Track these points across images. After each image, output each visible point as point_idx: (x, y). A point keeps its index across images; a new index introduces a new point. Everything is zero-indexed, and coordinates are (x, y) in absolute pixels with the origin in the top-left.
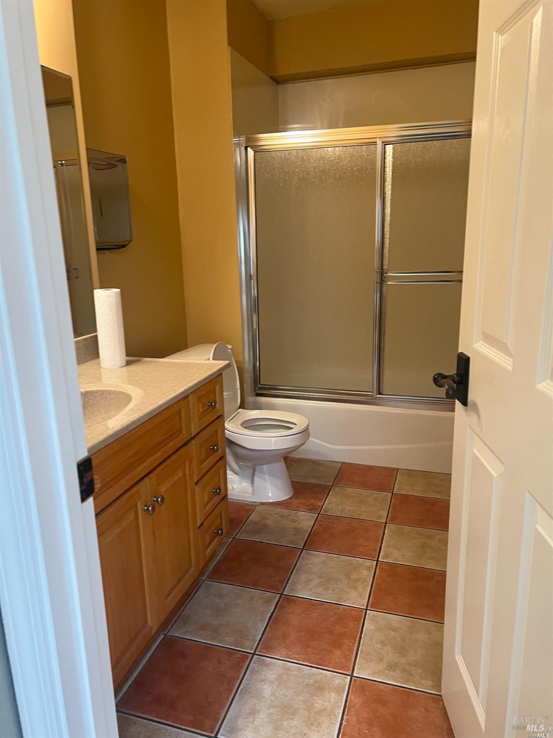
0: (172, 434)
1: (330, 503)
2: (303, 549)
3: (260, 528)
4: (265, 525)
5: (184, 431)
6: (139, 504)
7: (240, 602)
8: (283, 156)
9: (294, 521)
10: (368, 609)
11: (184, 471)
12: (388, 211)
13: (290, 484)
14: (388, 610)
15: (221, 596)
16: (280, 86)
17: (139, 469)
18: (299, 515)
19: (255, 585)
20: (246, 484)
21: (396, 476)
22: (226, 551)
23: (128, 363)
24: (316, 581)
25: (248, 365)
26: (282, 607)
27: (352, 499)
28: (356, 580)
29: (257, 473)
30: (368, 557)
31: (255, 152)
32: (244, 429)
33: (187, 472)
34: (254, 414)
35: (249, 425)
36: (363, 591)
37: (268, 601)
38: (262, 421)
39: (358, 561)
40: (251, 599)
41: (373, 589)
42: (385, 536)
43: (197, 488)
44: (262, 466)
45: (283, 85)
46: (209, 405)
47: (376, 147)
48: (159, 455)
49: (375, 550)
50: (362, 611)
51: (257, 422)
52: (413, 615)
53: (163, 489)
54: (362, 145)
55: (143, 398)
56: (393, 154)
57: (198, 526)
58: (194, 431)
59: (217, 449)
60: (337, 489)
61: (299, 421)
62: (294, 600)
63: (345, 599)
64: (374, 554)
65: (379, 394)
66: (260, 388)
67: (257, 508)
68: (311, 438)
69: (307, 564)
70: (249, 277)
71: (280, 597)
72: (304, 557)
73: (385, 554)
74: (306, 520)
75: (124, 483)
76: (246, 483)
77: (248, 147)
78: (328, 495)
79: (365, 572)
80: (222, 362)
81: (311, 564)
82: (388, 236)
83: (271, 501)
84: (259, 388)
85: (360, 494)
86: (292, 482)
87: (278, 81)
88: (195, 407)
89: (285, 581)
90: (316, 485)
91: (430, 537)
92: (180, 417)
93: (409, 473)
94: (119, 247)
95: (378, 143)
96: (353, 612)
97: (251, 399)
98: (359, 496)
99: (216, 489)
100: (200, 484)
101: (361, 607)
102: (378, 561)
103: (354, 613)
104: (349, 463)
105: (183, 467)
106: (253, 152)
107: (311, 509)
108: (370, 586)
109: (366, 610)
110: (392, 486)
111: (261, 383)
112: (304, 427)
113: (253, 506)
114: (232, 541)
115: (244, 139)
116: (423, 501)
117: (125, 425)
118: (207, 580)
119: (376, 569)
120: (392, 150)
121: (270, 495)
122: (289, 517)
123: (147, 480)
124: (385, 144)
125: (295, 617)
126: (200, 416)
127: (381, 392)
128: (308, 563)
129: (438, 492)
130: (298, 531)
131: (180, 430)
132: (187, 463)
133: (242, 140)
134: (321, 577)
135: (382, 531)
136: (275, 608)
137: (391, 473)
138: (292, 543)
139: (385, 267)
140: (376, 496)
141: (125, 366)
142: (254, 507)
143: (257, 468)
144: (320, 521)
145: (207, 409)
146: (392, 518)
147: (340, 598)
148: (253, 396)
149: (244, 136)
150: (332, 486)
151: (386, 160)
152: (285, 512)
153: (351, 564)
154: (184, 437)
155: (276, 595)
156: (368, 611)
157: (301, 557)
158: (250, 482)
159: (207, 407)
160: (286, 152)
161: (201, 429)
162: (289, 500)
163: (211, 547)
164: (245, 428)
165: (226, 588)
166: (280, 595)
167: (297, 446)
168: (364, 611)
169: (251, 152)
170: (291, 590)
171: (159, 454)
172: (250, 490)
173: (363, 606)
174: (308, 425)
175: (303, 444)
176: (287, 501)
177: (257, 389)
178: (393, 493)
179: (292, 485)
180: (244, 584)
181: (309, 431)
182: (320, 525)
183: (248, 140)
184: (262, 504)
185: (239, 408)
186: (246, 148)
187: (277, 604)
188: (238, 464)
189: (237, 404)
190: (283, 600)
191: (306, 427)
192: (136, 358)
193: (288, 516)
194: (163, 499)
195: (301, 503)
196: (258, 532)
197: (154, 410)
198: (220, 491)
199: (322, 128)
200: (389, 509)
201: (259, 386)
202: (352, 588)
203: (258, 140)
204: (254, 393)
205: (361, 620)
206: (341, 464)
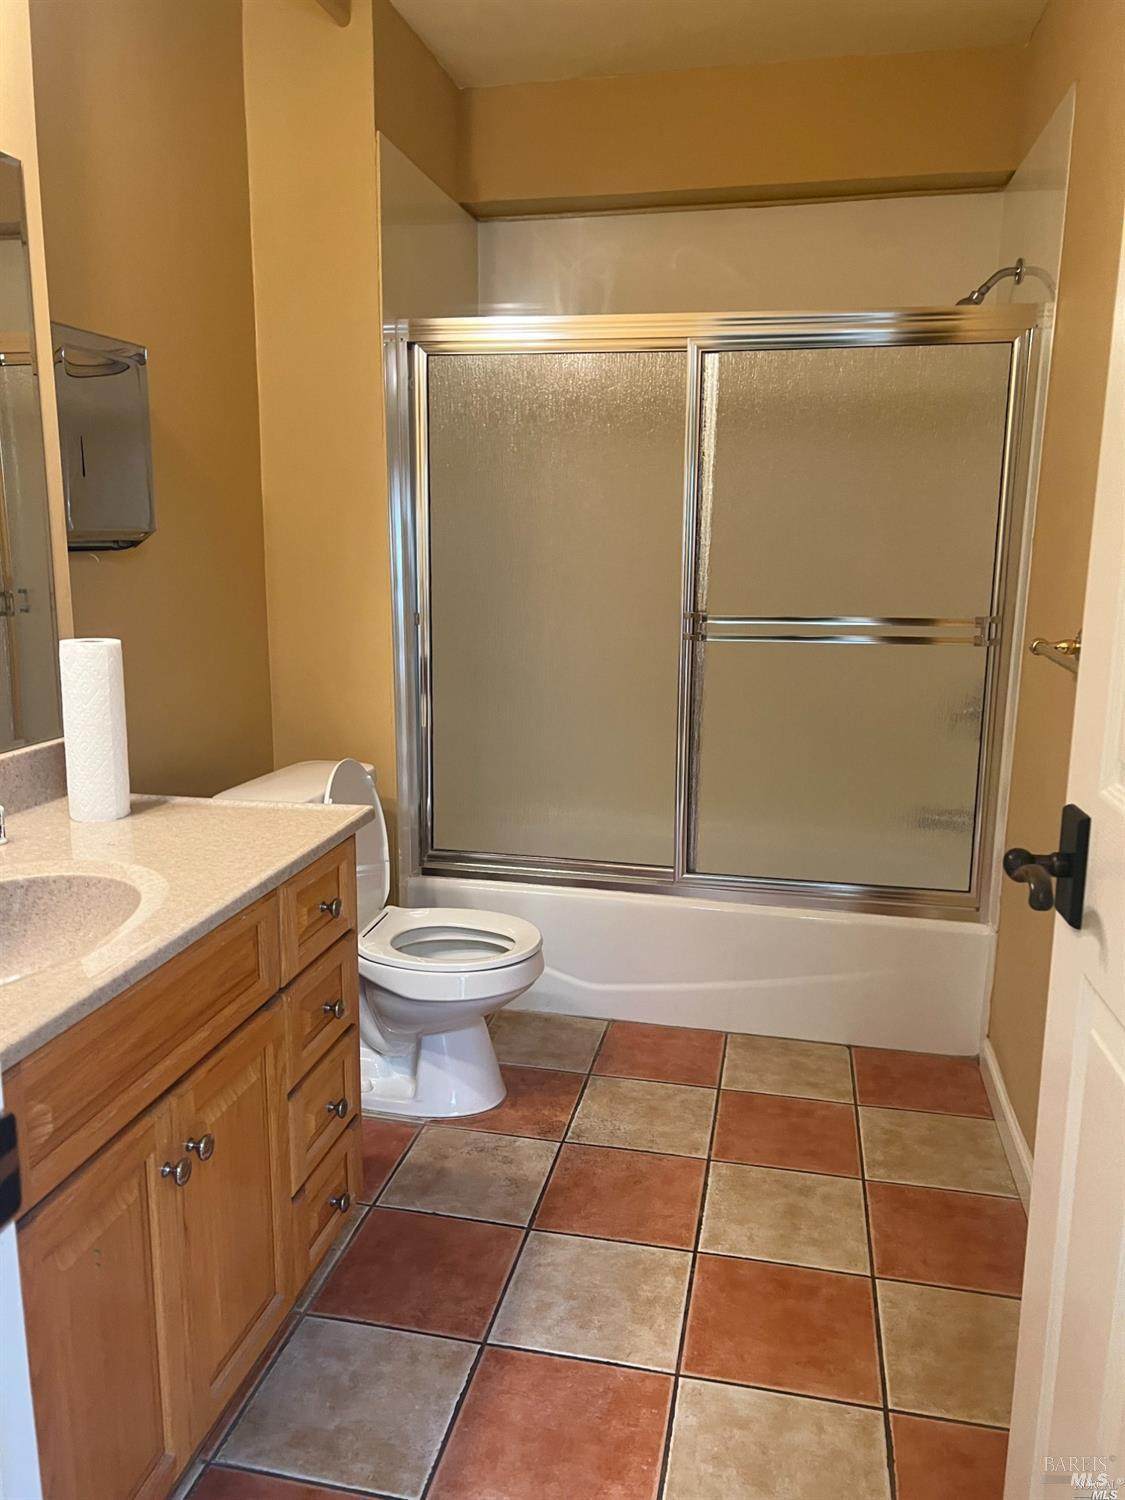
0: (237, 984)
1: (586, 1116)
2: (529, 1229)
3: (434, 1179)
4: (441, 1173)
5: (263, 974)
6: (151, 1162)
7: (386, 1368)
8: (489, 366)
9: (507, 1161)
10: (681, 1373)
11: (263, 1070)
12: (708, 487)
13: (499, 1076)
14: (724, 1376)
15: (342, 1355)
16: (480, 226)
17: (153, 1075)
18: (519, 1147)
19: (421, 1322)
20: (398, 1075)
21: (725, 1049)
22: (355, 1239)
23: (135, 809)
24: (561, 1308)
25: (408, 807)
26: (487, 1377)
27: (632, 1106)
28: (651, 1302)
29: (423, 1052)
30: (674, 1242)
31: (428, 355)
32: (396, 952)
33: (270, 1071)
34: (420, 917)
35: (412, 943)
36: (666, 1329)
37: (452, 1363)
38: (439, 932)
39: (653, 1254)
40: (414, 1358)
41: (689, 1322)
42: (708, 1191)
43: (290, 1104)
44: (435, 1037)
45: (488, 224)
46: (323, 910)
47: (685, 358)
48: (201, 1039)
49: (688, 1227)
50: (667, 1378)
51: (427, 935)
52: (780, 1385)
53: (212, 1117)
54: (654, 350)
55: (168, 899)
56: (721, 373)
57: (293, 1193)
58: (287, 970)
59: (341, 1011)
60: (600, 1082)
61: (523, 935)
62: (513, 1358)
63: (628, 1351)
64: (686, 1236)
65: (688, 872)
66: (433, 858)
67: (423, 1131)
68: (547, 970)
69: (540, 1265)
70: (413, 619)
71: (480, 1351)
72: (532, 1249)
73: (710, 1236)
74: (534, 1158)
75: (113, 1117)
76: (398, 1072)
77: (414, 343)
78: (580, 1098)
79: (670, 1281)
80: (354, 807)
81: (549, 1264)
82: (708, 543)
83: (456, 1114)
84: (430, 856)
85: (652, 1095)
86: (502, 1068)
87: (478, 214)
88: (294, 917)
89: (488, 1312)
90: (554, 1074)
91: (806, 1191)
92: (256, 944)
93: (751, 1042)
94: (121, 544)
95: (689, 349)
96: (647, 1382)
97: (412, 882)
98: (649, 1097)
99: (335, 1103)
100: (298, 1095)
101: (665, 1370)
102: (695, 1252)
103: (650, 1386)
104: (625, 1022)
105: (259, 1060)
106: (425, 355)
107: (547, 1131)
108: (682, 1315)
109: (677, 1375)
110: (718, 1073)
111: (435, 847)
112: (533, 946)
113: (415, 1126)
114: (367, 1213)
115: (406, 326)
116: (785, 1106)
117: (121, 971)
118: (308, 1315)
119: (692, 1272)
120: (717, 364)
121: (453, 1101)
122: (495, 1152)
123: (172, 1101)
124: (704, 352)
125: (517, 1403)
126: (301, 936)
127: (691, 868)
128: (542, 1261)
129: (814, 1086)
130: (517, 1184)
131: (255, 972)
132: (270, 1050)
133: (403, 329)
134: (571, 1297)
135: (702, 1180)
136: (468, 1382)
137: (713, 1042)
138: (506, 1215)
139: (701, 606)
140: (684, 1096)
141: (128, 816)
142: (416, 1131)
143: (427, 1040)
144: (568, 1160)
145: (321, 918)
146: (722, 1150)
147: (616, 1348)
148: (417, 875)
149: (406, 320)
150: (589, 1075)
151: (705, 385)
152: (488, 1139)
153: (637, 1262)
154: (264, 986)
155: (471, 1348)
156: (680, 1379)
157: (525, 1249)
158: (408, 1071)
159: (319, 914)
160: (496, 357)
161: (302, 968)
162: (496, 1112)
163: (321, 1238)
164: (399, 949)
165: (353, 1333)
166: (479, 1346)
167: (515, 991)
168: (673, 1378)
169: (420, 355)
170: (506, 1331)
171: (202, 1034)
172: (410, 1090)
173: (669, 1367)
174: (541, 942)
175: (531, 984)
176: (492, 1112)
177: (425, 859)
178: (719, 1089)
179: (503, 1075)
180: (396, 1323)
181: (542, 956)
182: (566, 1169)
183: (415, 329)
184: (436, 1121)
185: (386, 905)
186: (410, 346)
187: (473, 1369)
188: (382, 1033)
189: (383, 893)
190: (487, 1359)
191: (534, 949)
192: (154, 797)
193: (496, 1148)
194: (210, 1144)
195: (524, 1117)
196: (424, 1190)
197: (193, 931)
198: (345, 1108)
199: (566, 313)
200: (713, 1128)
201: (430, 852)
202: (642, 1321)
203: (432, 330)
204: (419, 870)
205: (666, 1402)
206: (606, 1023)
